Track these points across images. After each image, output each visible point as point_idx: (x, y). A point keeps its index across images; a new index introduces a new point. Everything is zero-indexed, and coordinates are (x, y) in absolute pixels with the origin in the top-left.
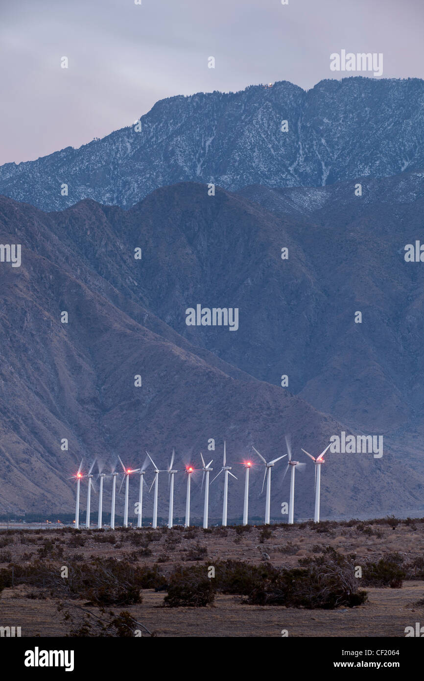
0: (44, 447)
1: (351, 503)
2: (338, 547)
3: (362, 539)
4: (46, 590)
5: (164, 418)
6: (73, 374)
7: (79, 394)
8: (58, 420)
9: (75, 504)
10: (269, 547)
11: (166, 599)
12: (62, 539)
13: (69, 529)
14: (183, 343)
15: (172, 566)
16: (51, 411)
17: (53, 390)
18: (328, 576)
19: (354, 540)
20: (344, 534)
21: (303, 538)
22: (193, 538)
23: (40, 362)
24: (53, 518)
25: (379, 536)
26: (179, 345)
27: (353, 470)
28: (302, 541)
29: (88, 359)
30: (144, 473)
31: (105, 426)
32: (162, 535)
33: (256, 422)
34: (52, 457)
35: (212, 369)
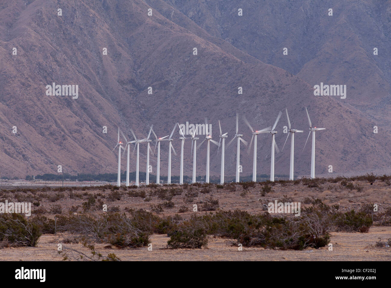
0: (92, 120)
1: (342, 163)
2: (325, 199)
3: (345, 192)
4: (78, 236)
5: (188, 95)
6: (114, 60)
7: (119, 76)
8: (103, 98)
9: (117, 166)
10: (269, 200)
11: (169, 243)
12: (103, 195)
13: (109, 186)
14: (203, 33)
15: (190, 216)
16: (97, 91)
17: (98, 73)
18: (297, 224)
19: (338, 193)
20: (330, 188)
21: (297, 192)
22: (208, 192)
23: (88, 51)
24: (99, 177)
25: (359, 190)
26: (200, 36)
27: (343, 136)
28: (295, 194)
29: (126, 48)
30: (172, 140)
31: (141, 102)
32: (183, 190)
33: (263, 98)
34: (99, 128)
35: (227, 55)
